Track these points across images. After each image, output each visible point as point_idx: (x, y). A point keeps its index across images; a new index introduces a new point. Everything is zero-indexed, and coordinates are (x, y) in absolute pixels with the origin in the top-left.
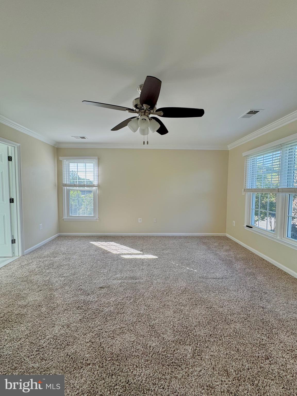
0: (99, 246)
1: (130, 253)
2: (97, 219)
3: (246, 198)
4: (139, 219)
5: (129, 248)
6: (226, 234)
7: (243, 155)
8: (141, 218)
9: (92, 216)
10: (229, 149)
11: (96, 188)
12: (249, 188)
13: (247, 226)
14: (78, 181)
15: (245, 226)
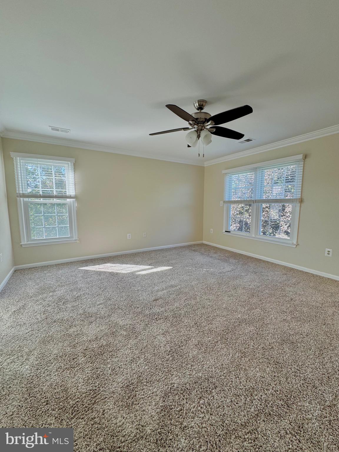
0: (96, 270)
1: (141, 269)
2: (76, 240)
3: (225, 208)
4: (128, 235)
5: (134, 266)
6: (203, 241)
7: (223, 173)
8: (130, 234)
9: (68, 237)
10: (205, 166)
11: (72, 200)
12: (226, 200)
13: (225, 231)
14: (41, 191)
15: (224, 231)
